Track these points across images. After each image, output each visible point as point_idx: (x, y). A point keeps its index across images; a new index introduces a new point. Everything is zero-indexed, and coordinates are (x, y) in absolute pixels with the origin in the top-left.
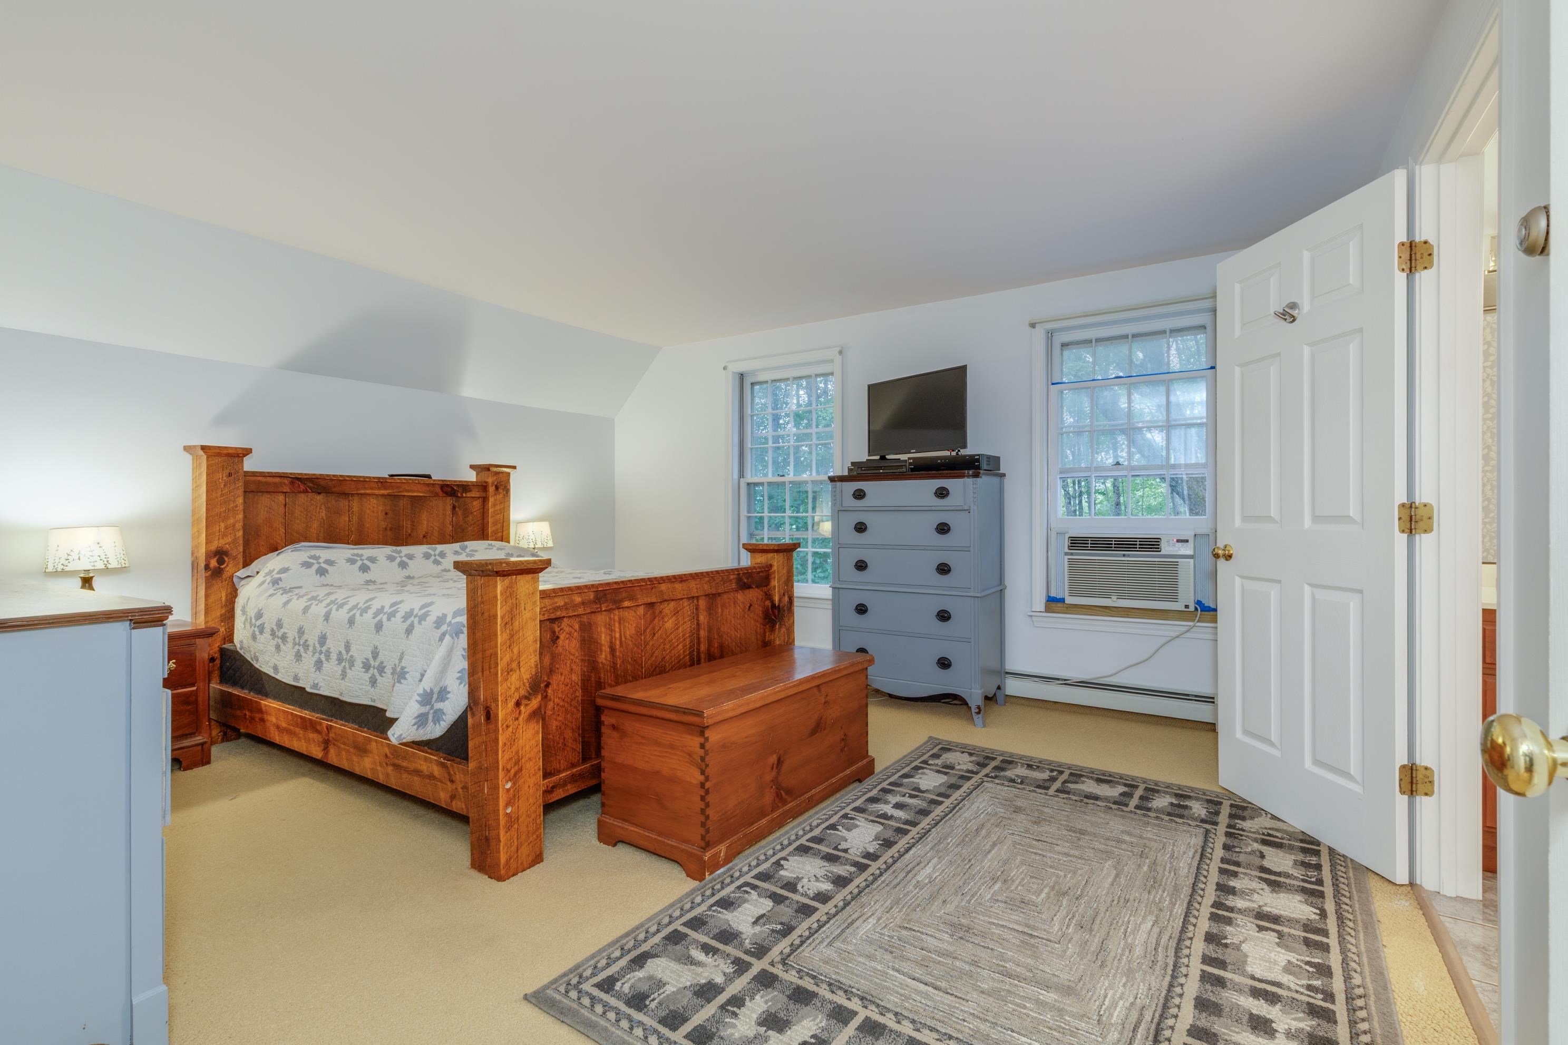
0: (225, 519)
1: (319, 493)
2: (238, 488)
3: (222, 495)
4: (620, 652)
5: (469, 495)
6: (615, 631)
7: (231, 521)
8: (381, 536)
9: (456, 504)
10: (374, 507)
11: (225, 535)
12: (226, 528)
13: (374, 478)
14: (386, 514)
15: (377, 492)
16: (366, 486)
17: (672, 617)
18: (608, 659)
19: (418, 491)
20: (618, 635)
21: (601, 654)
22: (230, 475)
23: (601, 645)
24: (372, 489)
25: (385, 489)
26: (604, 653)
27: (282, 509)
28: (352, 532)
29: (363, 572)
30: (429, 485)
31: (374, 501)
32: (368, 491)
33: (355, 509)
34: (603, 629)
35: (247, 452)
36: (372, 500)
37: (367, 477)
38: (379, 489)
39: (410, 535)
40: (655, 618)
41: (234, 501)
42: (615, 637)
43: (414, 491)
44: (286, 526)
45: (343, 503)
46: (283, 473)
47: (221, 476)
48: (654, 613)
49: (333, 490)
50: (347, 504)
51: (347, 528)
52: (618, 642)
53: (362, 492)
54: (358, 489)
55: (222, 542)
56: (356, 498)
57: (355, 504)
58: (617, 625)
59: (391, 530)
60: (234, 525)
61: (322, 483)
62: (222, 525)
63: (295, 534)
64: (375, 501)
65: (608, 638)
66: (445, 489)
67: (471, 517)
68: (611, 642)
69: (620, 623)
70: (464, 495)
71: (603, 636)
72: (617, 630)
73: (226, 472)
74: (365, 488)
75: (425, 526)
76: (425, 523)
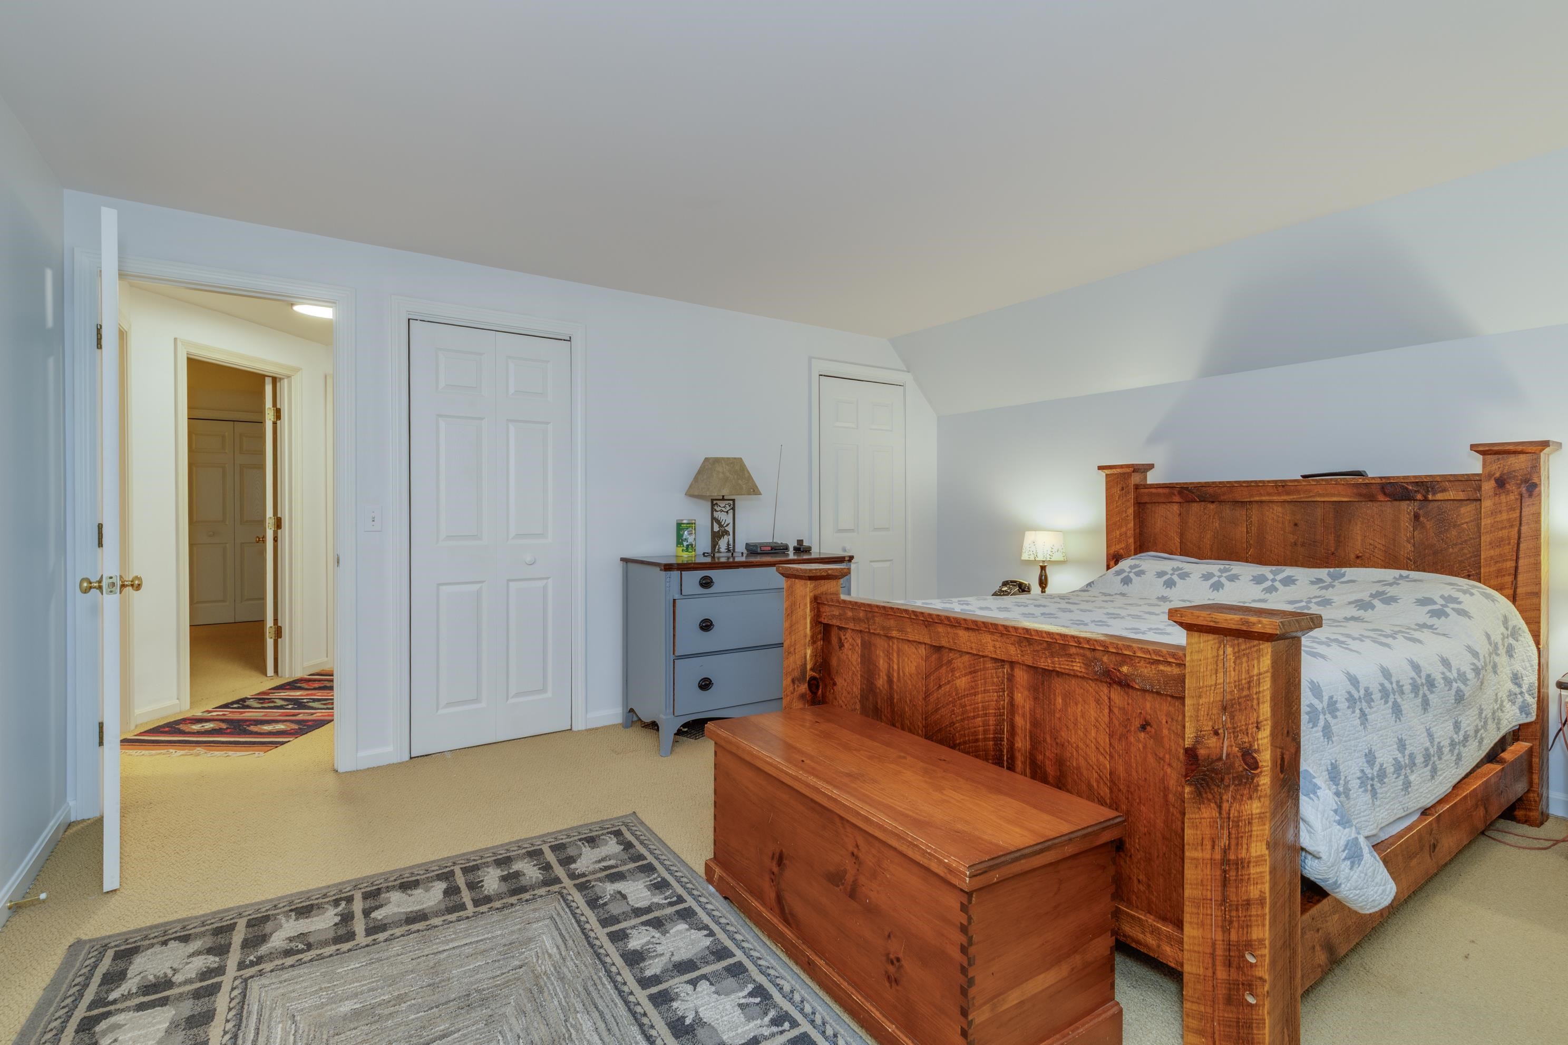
0: (1120, 527)
1: (1213, 502)
2: (1128, 501)
3: (1117, 507)
4: (898, 686)
5: (1439, 496)
6: (893, 660)
7: (1124, 529)
8: (1288, 552)
9: (1421, 512)
10: (1278, 517)
11: (1120, 542)
12: (1121, 535)
13: (1269, 482)
14: (1296, 525)
15: (1275, 498)
16: (1262, 492)
17: (965, 675)
18: (886, 687)
19: (1339, 495)
20: (896, 667)
21: (879, 679)
22: (1122, 489)
23: (879, 669)
24: (1269, 494)
25: (1288, 493)
26: (881, 680)
27: (1177, 519)
28: (1250, 545)
29: (1167, 587)
30: (1357, 485)
31: (1278, 509)
32: (1264, 498)
33: (1254, 519)
34: (881, 654)
35: (1151, 466)
36: (1275, 508)
37: (1260, 481)
38: (1279, 494)
39: (1333, 554)
40: (941, 666)
41: (1126, 512)
42: (893, 668)
43: (1333, 495)
44: (1182, 535)
45: (1240, 513)
46: (1170, 484)
47: (1116, 491)
48: (940, 659)
49: (1222, 498)
50: (1244, 513)
51: (1245, 540)
52: (895, 674)
53: (1257, 499)
54: (1251, 496)
55: (1118, 547)
56: (1255, 506)
57: (1255, 513)
58: (895, 655)
59: (1303, 545)
60: (1126, 533)
61: (1211, 490)
62: (1118, 532)
63: (1189, 544)
64: (1280, 509)
65: (886, 666)
66: (1389, 490)
67: (1454, 532)
68: (889, 672)
69: (898, 655)
70: (1430, 497)
71: (881, 662)
72: (895, 660)
73: (1120, 487)
74: (1261, 495)
75: (1359, 543)
76: (1359, 538)
